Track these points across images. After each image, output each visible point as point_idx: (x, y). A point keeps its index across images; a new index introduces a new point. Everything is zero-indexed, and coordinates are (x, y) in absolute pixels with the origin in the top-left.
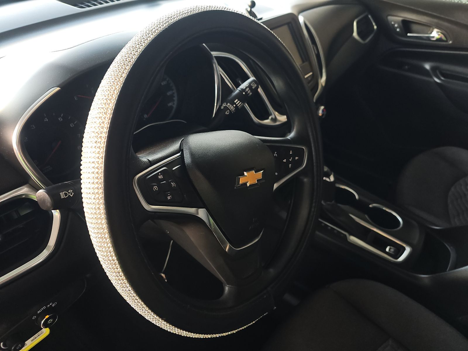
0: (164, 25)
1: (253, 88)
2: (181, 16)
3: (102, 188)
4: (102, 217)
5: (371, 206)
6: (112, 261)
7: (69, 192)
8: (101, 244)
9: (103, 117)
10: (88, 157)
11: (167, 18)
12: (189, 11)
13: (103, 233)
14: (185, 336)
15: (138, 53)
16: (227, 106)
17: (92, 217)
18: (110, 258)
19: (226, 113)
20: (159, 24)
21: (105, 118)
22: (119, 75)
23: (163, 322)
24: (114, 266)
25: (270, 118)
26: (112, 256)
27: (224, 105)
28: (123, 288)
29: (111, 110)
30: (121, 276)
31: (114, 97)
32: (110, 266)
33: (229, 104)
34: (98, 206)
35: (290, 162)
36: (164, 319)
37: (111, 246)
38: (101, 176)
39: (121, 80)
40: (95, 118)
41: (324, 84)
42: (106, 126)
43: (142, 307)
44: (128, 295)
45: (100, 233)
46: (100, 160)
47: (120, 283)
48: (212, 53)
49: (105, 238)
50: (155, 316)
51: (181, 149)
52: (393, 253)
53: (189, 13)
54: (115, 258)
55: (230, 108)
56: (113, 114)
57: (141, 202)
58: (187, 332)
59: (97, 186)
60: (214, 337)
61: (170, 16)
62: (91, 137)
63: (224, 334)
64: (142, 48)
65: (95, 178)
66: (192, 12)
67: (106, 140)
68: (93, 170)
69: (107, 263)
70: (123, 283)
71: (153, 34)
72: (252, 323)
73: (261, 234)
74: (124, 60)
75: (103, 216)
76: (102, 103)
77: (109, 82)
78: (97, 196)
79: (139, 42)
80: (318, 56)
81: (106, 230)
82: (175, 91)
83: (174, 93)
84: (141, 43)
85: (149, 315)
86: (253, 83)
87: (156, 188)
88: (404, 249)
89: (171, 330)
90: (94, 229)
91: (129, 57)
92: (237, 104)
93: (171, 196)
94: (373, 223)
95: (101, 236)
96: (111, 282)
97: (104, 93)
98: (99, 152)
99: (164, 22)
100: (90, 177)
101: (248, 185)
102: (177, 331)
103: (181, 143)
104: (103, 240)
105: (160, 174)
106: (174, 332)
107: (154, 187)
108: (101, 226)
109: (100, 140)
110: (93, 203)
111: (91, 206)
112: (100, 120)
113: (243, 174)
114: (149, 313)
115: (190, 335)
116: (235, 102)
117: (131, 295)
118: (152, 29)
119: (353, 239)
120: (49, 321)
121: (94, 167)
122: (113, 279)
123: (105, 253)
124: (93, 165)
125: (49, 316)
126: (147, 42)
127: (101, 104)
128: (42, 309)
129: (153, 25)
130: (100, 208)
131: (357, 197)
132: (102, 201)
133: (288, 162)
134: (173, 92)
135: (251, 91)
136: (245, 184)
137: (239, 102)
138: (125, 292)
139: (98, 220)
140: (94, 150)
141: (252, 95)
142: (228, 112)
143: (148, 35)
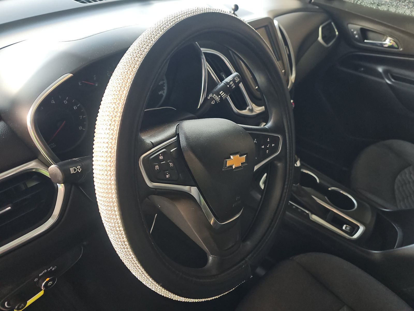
0: (172, 23)
1: (236, 81)
2: (185, 16)
3: (114, 166)
4: (112, 192)
5: (329, 189)
6: (119, 232)
7: (77, 167)
8: (110, 216)
9: (117, 102)
10: (103, 138)
11: (173, 17)
12: (192, 12)
13: (112, 206)
14: (176, 300)
15: (149, 47)
16: (213, 96)
17: (104, 192)
18: (118, 229)
19: (212, 102)
20: (167, 22)
21: (119, 104)
22: (132, 66)
23: (159, 287)
24: (120, 236)
25: (248, 108)
26: (119, 227)
27: (210, 95)
28: (126, 256)
29: (125, 96)
30: (126, 245)
31: (128, 85)
32: (117, 236)
33: (214, 95)
34: (109, 182)
35: (267, 149)
36: (161, 284)
37: (119, 218)
38: (113, 155)
39: (134, 70)
40: (110, 103)
41: (293, 81)
42: (120, 111)
43: (142, 274)
44: (130, 262)
45: (110, 206)
46: (113, 141)
47: (124, 251)
48: (202, 49)
49: (114, 210)
50: (153, 282)
51: (177, 133)
52: (349, 231)
53: (192, 13)
54: (122, 229)
55: (216, 98)
56: (126, 101)
57: (145, 179)
58: (179, 296)
59: (109, 164)
60: (201, 301)
61: (176, 16)
62: (106, 120)
63: (209, 299)
64: (153, 43)
65: (108, 157)
66: (194, 13)
67: (119, 124)
68: (107, 149)
69: (114, 233)
70: (127, 251)
71: (161, 31)
72: (232, 290)
73: (241, 211)
74: (136, 53)
75: (114, 191)
76: (117, 90)
77: (123, 72)
78: (109, 173)
79: (149, 37)
80: (289, 56)
81: (115, 204)
82: (165, 81)
83: (164, 83)
84: (151, 38)
85: (148, 281)
86: (237, 77)
87: (158, 168)
88: (358, 228)
89: (165, 295)
90: (105, 202)
91: (141, 50)
92: (222, 95)
93: (169, 175)
94: (331, 204)
95: (111, 208)
96: (116, 250)
97: (118, 81)
98: (113, 133)
99: (171, 21)
100: (104, 156)
101: (234, 167)
102: (170, 295)
103: (176, 128)
104: (112, 212)
105: (161, 155)
106: (167, 297)
107: (156, 166)
108: (111, 200)
109: (113, 123)
110: (106, 179)
111: (103, 182)
112: (114, 105)
113: (230, 158)
114: (148, 279)
115: (181, 299)
116: (220, 93)
117: (133, 262)
118: (161, 27)
119: (315, 218)
120: (49, 283)
121: (107, 147)
122: (117, 248)
123: (113, 225)
124: (107, 145)
125: (49, 279)
126: (157, 37)
127: (115, 91)
128: (43, 272)
129: (161, 23)
130: (112, 183)
131: (318, 181)
132: (113, 178)
133: (266, 148)
134: (164, 81)
135: (235, 85)
136: (231, 166)
137: (223, 93)
138: (128, 259)
139: (109, 194)
140: (108, 131)
141: (235, 88)
142: (213, 102)
143: (157, 32)
